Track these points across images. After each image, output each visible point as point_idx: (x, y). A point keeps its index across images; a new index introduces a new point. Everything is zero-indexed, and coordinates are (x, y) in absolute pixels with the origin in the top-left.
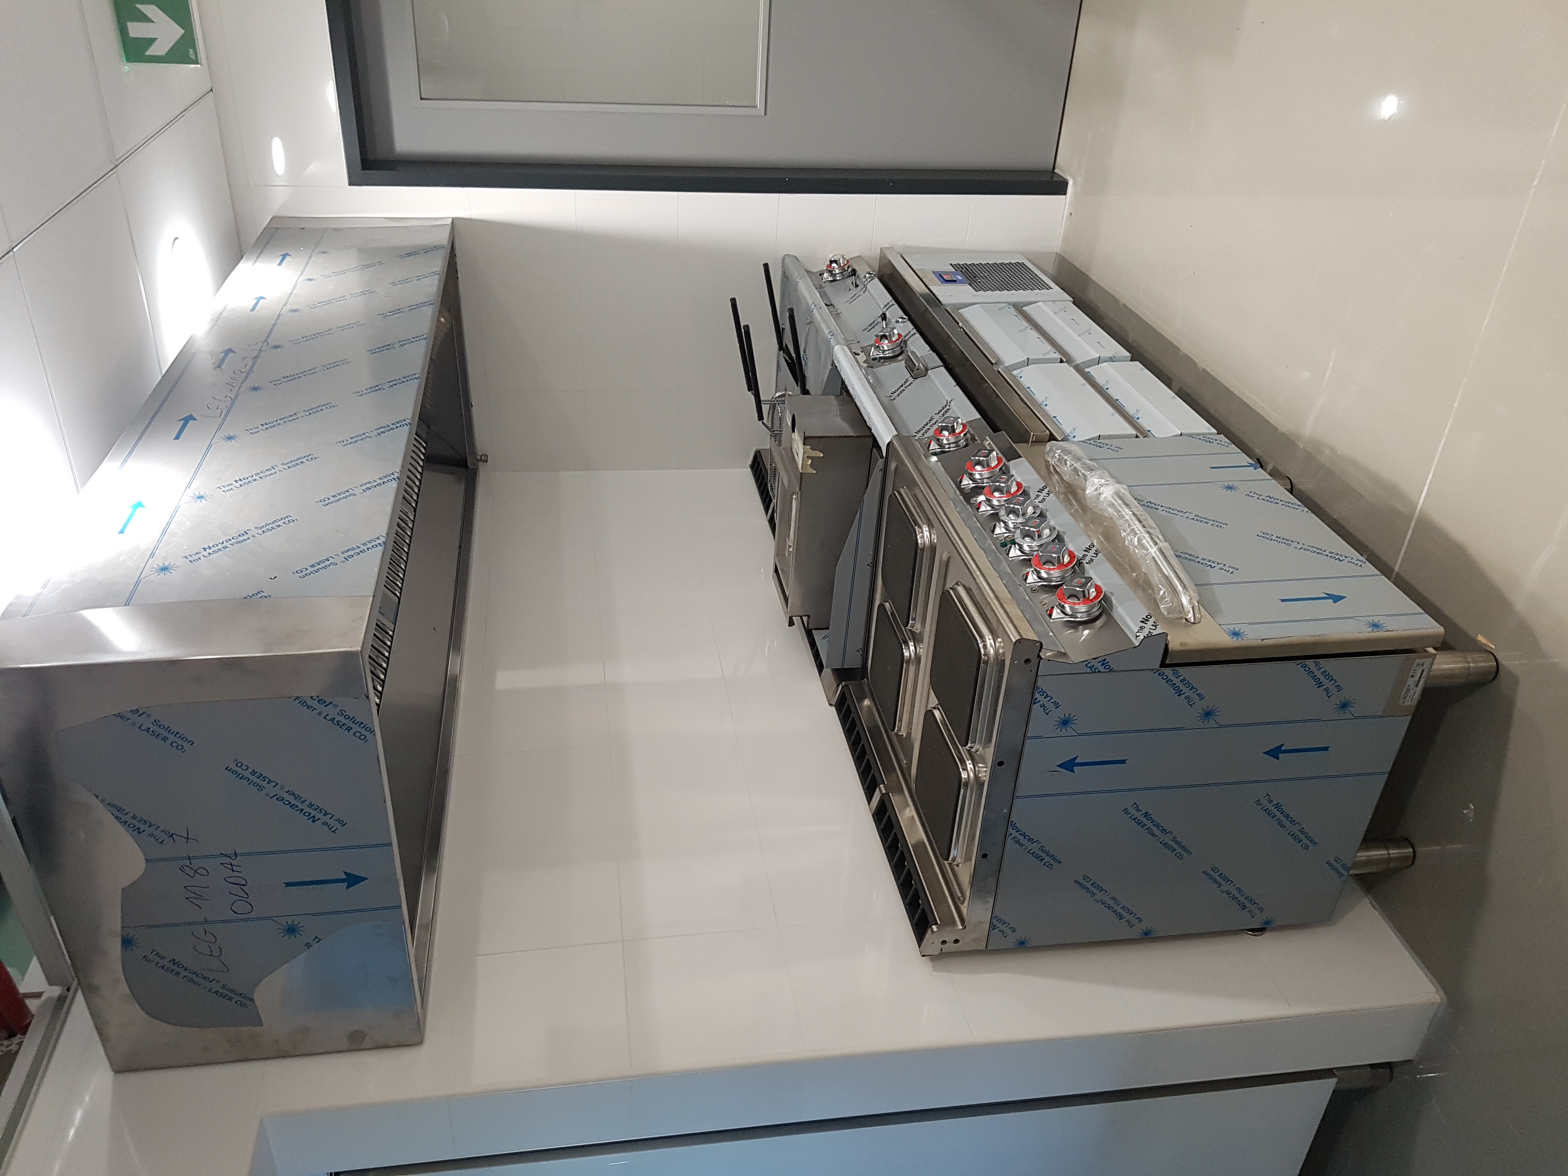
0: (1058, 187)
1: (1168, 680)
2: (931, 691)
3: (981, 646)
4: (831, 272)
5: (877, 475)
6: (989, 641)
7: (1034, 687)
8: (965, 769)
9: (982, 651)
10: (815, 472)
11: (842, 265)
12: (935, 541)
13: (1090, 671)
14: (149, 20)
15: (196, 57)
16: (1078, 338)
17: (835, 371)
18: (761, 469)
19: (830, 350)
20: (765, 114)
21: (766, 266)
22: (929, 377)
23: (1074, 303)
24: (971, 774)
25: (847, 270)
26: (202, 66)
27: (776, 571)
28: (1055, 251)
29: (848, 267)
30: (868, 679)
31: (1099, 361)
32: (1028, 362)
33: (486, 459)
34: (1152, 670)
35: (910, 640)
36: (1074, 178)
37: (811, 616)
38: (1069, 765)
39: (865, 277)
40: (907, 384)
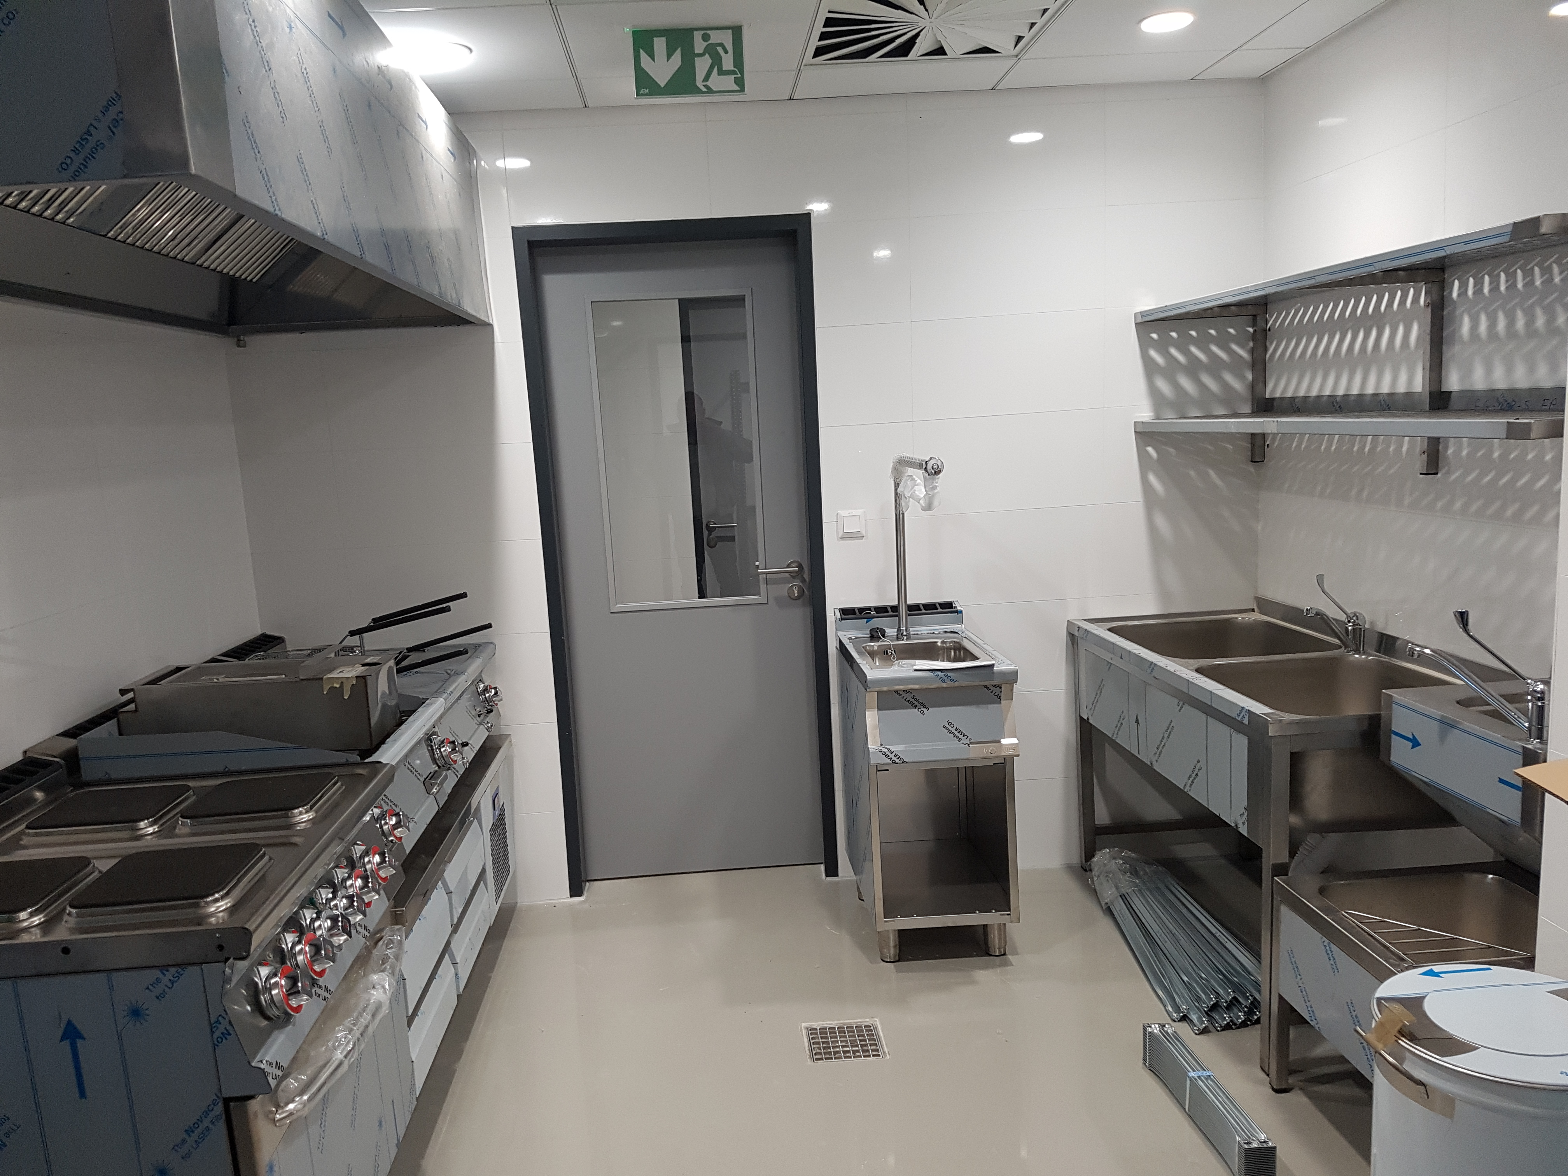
0: (576, 889)
1: (206, 1113)
2: (117, 860)
3: (217, 895)
4: (486, 690)
5: (341, 757)
6: (224, 904)
7: (183, 965)
8: (32, 915)
9: (210, 898)
10: (325, 693)
11: (494, 699)
12: (298, 828)
13: (212, 1021)
14: (669, 58)
15: (642, 95)
16: (468, 939)
17: (421, 702)
18: (266, 645)
19: (437, 693)
20: (611, 613)
21: (489, 626)
22: (428, 797)
23: (490, 927)
24: (25, 924)
25: (489, 705)
26: (636, 98)
27: (179, 669)
28: (518, 901)
29: (491, 706)
30: (72, 791)
31: (455, 964)
32: (449, 893)
33: (241, 345)
34: (220, 1090)
35: (161, 825)
36: (586, 900)
37: (138, 714)
38: (71, 1034)
39: (488, 722)
40: (418, 775)
